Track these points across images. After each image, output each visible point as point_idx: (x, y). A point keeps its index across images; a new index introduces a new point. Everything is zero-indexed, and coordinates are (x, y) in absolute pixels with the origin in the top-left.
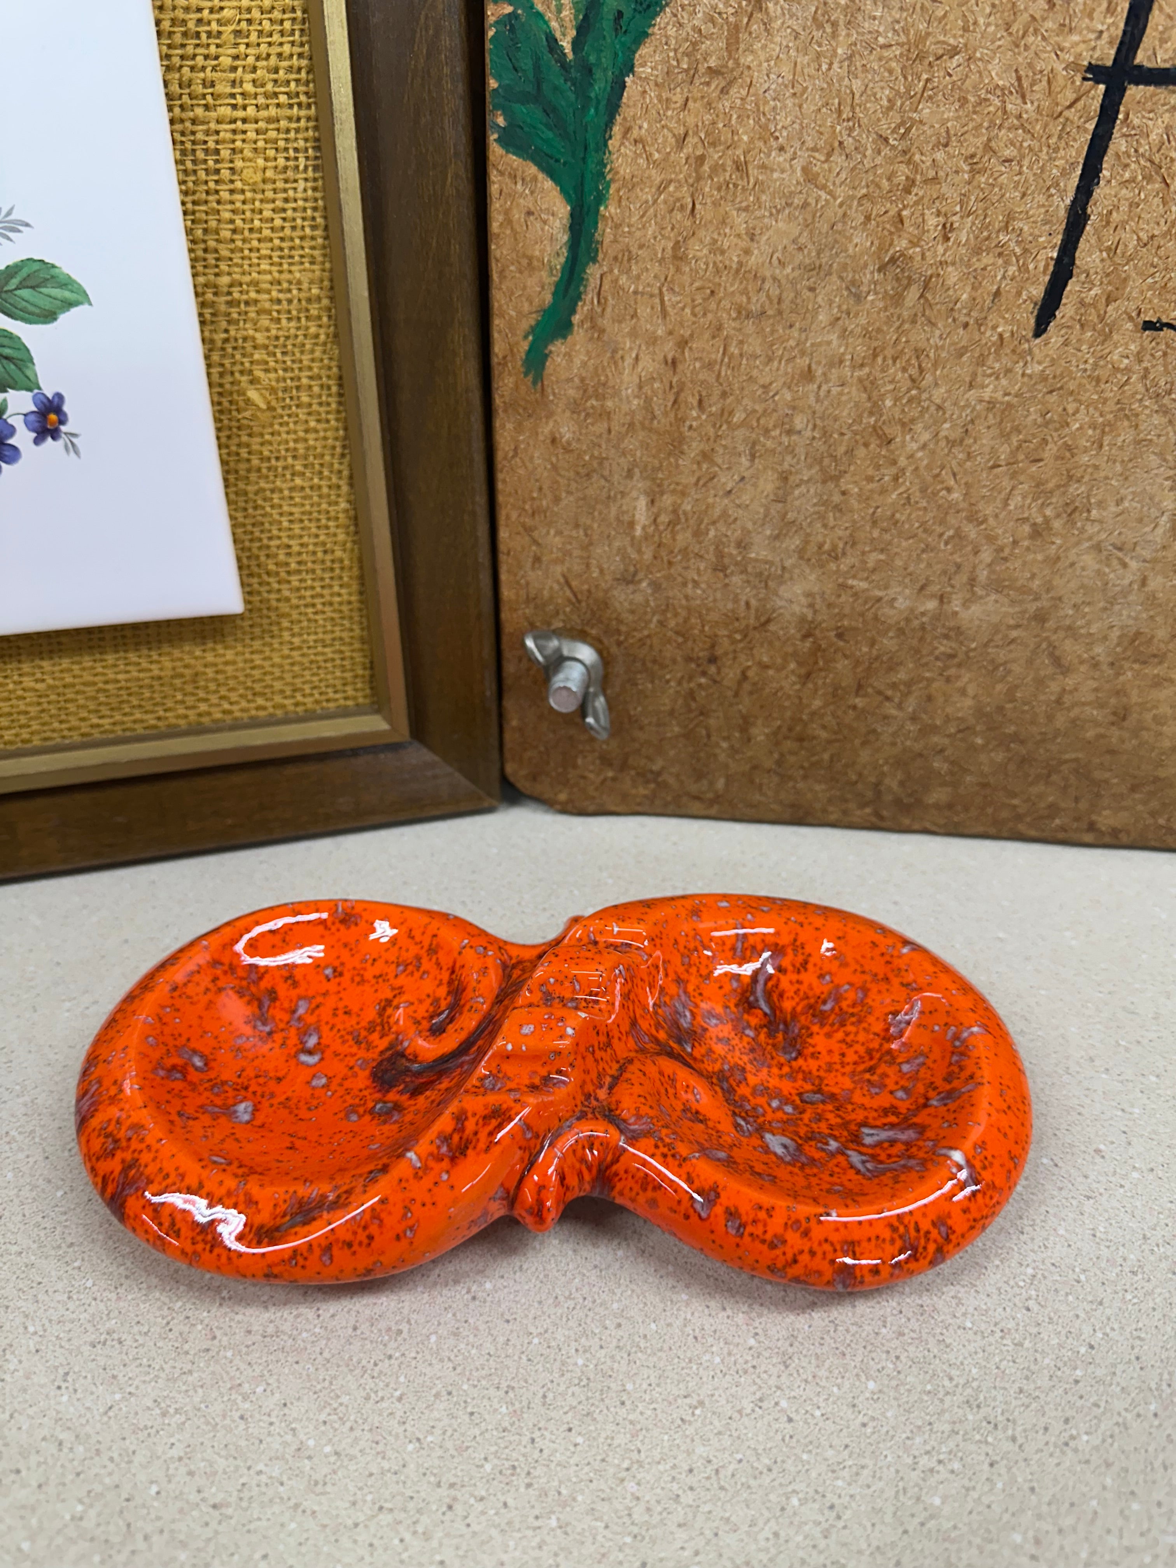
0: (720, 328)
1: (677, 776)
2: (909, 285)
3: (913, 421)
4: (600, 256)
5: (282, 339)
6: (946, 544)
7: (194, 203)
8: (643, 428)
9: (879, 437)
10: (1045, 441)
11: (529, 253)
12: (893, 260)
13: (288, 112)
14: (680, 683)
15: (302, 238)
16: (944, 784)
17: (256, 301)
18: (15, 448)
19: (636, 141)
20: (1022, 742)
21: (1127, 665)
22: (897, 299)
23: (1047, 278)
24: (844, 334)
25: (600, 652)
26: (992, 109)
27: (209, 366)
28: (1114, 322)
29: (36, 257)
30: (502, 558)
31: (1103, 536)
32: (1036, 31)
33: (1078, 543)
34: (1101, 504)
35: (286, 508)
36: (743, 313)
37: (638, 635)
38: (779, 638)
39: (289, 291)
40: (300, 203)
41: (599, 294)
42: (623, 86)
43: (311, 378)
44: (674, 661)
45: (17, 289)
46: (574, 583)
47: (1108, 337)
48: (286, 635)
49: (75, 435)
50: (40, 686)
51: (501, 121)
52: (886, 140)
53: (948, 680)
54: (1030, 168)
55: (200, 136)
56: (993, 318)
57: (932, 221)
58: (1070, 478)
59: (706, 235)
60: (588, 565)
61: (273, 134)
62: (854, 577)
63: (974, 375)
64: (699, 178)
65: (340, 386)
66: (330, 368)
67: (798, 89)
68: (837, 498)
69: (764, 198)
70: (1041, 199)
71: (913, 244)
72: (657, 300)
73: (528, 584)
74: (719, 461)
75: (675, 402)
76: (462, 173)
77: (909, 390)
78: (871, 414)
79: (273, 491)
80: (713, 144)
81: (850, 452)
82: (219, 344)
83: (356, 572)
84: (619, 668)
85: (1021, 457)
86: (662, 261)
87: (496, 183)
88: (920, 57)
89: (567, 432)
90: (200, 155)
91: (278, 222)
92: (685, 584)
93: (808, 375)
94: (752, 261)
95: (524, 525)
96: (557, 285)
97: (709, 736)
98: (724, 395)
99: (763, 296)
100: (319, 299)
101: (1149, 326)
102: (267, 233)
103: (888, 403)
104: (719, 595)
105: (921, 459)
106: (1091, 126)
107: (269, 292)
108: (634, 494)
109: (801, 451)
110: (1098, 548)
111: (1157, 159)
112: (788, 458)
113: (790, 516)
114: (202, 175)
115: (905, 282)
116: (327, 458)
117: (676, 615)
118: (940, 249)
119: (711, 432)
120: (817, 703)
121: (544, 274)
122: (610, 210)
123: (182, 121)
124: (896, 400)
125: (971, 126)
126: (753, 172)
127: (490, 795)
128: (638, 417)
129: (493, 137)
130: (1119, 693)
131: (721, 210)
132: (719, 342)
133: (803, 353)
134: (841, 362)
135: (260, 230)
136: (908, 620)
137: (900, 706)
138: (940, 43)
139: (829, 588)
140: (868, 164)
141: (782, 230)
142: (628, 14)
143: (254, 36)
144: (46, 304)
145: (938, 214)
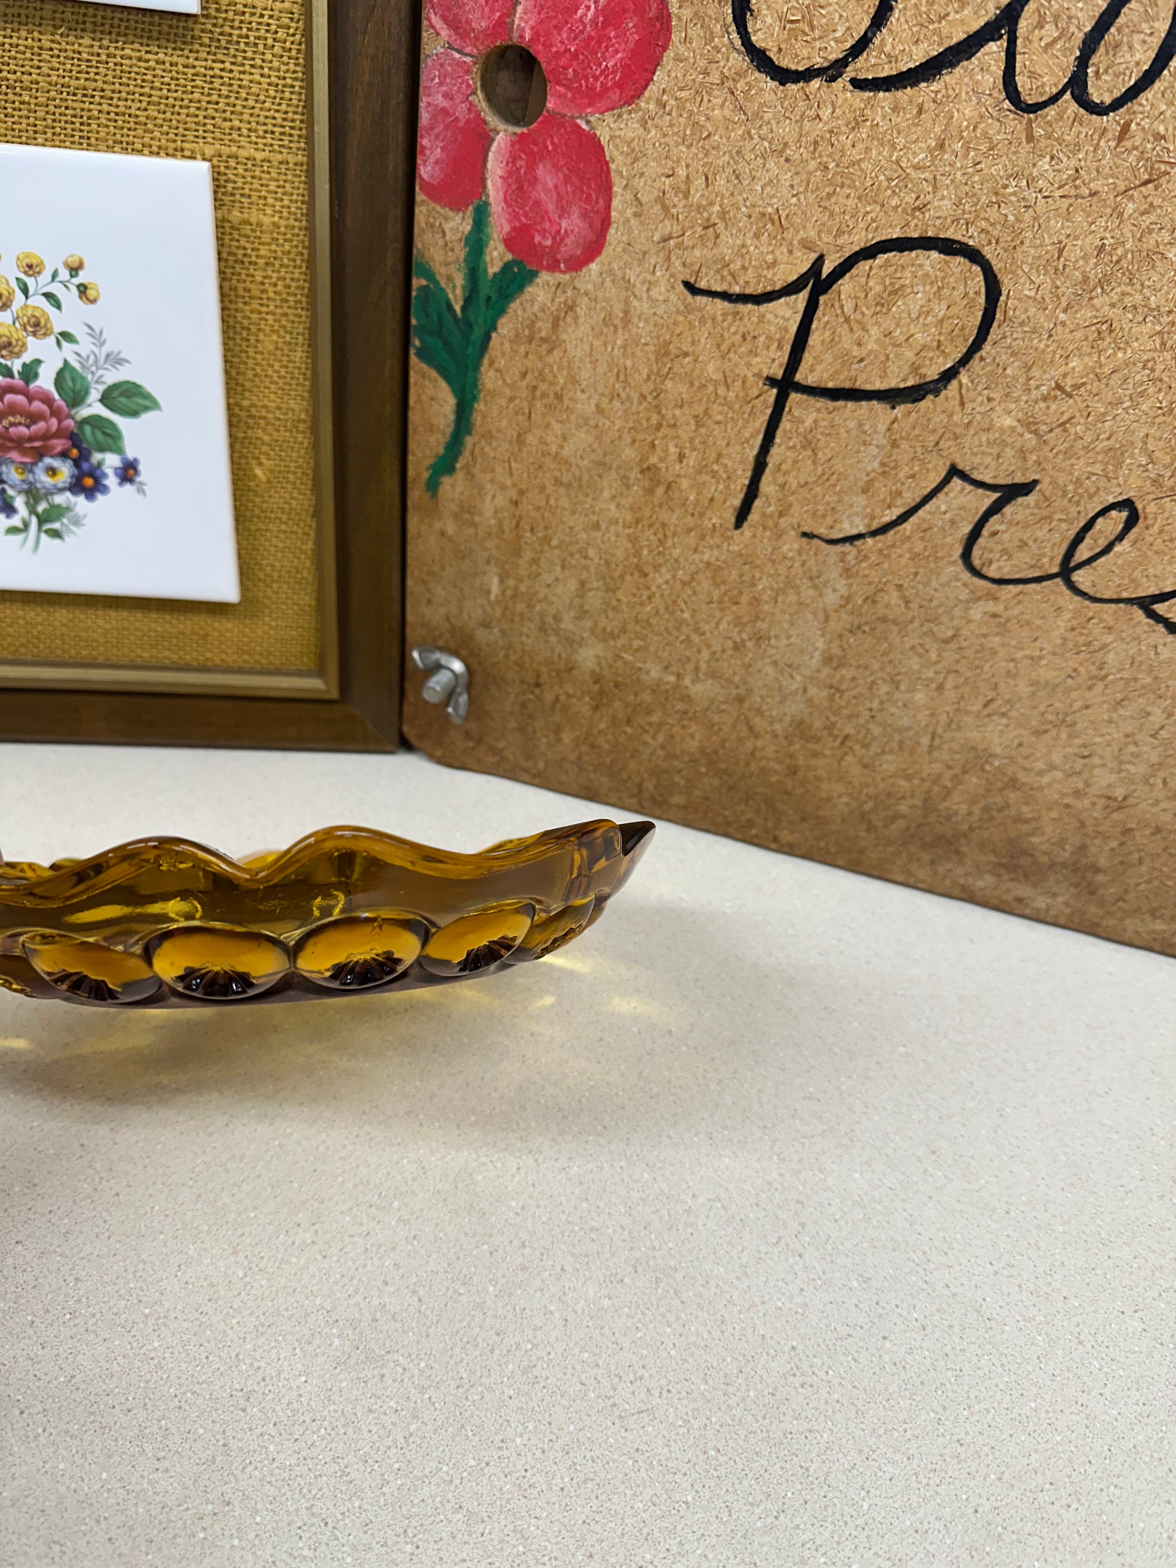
0: (544, 488)
1: (515, 754)
2: (658, 485)
3: (660, 565)
4: (474, 432)
5: (280, 442)
6: (681, 643)
7: (231, 356)
8: (497, 537)
9: (640, 571)
10: (741, 593)
11: (431, 421)
12: (649, 468)
13: (295, 312)
14: (517, 696)
15: (297, 385)
16: (681, 793)
17: (265, 418)
18: (106, 486)
19: (496, 370)
20: (730, 776)
21: (795, 740)
22: (651, 492)
23: (742, 496)
24: (618, 506)
25: (465, 667)
26: (708, 391)
27: (231, 451)
28: (784, 529)
29: (132, 380)
30: (408, 596)
31: (778, 657)
32: (735, 352)
33: (763, 658)
34: (777, 637)
35: (274, 542)
36: (558, 482)
37: (491, 660)
38: (579, 680)
39: (287, 414)
40: (298, 364)
41: (472, 454)
42: (490, 337)
43: (296, 467)
44: (514, 681)
45: (119, 396)
46: (452, 620)
47: (780, 537)
48: (267, 619)
49: (143, 484)
50: (108, 626)
51: (418, 344)
52: (645, 398)
53: (683, 727)
54: (732, 429)
55: (239, 319)
56: (709, 514)
57: (672, 450)
58: (758, 617)
59: (538, 432)
60: (461, 611)
61: (284, 323)
62: (625, 652)
63: (698, 545)
64: (533, 399)
65: (314, 474)
66: (308, 463)
67: (593, 359)
68: (614, 603)
69: (572, 417)
70: (739, 448)
71: (662, 460)
72: (506, 465)
73: (423, 615)
74: (543, 566)
75: (517, 526)
76: (395, 365)
77: (658, 547)
78: (634, 556)
79: (267, 531)
80: (543, 380)
81: (622, 577)
82: (239, 439)
83: (315, 586)
84: (477, 679)
85: (727, 599)
86: (511, 442)
87: (413, 377)
88: (666, 354)
89: (450, 530)
90: (238, 329)
91: (283, 373)
92: (521, 635)
93: (597, 526)
94: (565, 452)
95: (422, 580)
96: (447, 443)
97: (534, 732)
98: (546, 528)
99: (570, 475)
100: (304, 421)
101: (805, 535)
102: (275, 379)
103: (645, 552)
104: (542, 646)
105: (665, 589)
106: (769, 411)
107: (274, 413)
108: (491, 574)
109: (592, 570)
110: (775, 663)
111: (809, 437)
112: (585, 573)
113: (586, 607)
114: (238, 341)
115: (656, 482)
116: (303, 516)
117: (515, 653)
118: (678, 467)
119: (538, 548)
120: (602, 726)
121: (440, 436)
122: (480, 406)
123: (229, 309)
124: (650, 551)
125: (696, 399)
126: (566, 401)
127: (391, 743)
128: (494, 530)
129: (412, 352)
130: (792, 756)
131: (547, 420)
132: (543, 496)
133: (594, 513)
134: (617, 522)
135: (271, 377)
136: (658, 685)
137: (654, 737)
138: (678, 348)
139: (610, 656)
140: (634, 409)
141: (582, 438)
142: (494, 297)
143: (277, 266)
144: (134, 407)
145: (676, 446)
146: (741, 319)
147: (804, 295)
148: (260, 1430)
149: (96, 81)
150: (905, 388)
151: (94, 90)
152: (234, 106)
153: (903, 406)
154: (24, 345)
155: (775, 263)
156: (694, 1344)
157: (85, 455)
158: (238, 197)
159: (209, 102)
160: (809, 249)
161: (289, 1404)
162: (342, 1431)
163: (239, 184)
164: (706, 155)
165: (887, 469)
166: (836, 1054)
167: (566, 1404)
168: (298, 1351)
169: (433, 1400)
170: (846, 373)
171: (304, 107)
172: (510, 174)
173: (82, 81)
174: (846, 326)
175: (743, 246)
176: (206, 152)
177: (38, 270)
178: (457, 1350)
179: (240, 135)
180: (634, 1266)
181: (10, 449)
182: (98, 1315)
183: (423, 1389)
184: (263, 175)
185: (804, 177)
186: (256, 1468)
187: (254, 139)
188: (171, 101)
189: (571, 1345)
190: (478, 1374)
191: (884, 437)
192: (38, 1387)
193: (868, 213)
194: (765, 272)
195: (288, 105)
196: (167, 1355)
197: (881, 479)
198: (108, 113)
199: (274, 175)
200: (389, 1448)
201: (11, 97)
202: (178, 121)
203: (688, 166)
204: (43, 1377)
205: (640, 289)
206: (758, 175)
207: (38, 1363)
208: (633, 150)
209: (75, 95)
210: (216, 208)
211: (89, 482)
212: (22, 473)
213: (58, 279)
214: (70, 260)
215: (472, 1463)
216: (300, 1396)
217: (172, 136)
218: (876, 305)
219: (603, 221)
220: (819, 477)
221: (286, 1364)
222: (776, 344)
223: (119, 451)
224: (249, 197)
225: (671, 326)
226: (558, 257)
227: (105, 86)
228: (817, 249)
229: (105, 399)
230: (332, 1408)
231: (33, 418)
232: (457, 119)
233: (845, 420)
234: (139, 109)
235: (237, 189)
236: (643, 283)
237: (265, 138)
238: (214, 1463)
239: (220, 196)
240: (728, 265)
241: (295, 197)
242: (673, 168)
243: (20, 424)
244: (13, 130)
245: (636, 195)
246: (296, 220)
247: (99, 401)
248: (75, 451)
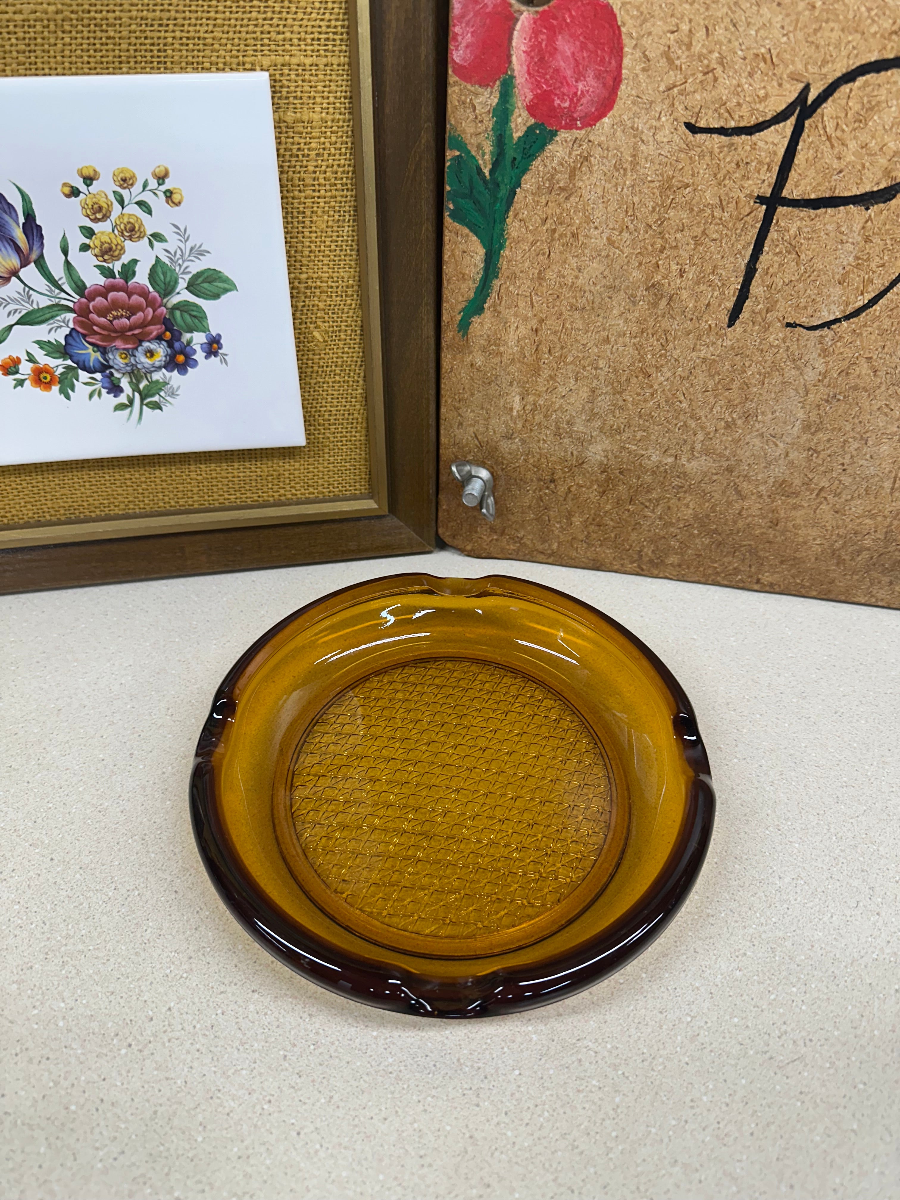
0: (561, 314)
1: (532, 540)
2: (662, 298)
3: (662, 366)
4: (500, 275)
5: (332, 307)
6: (679, 429)
7: (291, 238)
8: (519, 361)
9: (644, 373)
10: (733, 380)
11: (463, 271)
12: (653, 285)
13: (341, 193)
14: (534, 492)
15: (345, 255)
16: (676, 554)
17: (320, 287)
18: (195, 360)
19: (521, 220)
20: (720, 534)
21: (778, 497)
22: (655, 305)
23: (735, 298)
24: (626, 321)
25: (492, 474)
26: (706, 214)
27: (294, 319)
28: (771, 322)
29: (212, 268)
30: (442, 422)
31: (765, 429)
32: (730, 178)
33: (751, 432)
34: (763, 413)
35: (330, 392)
36: (573, 308)
37: (513, 466)
38: (588, 472)
39: (338, 282)
40: (345, 238)
41: (498, 294)
42: (515, 193)
43: (347, 326)
44: (532, 480)
45: (202, 283)
46: (479, 437)
47: (767, 329)
48: (326, 456)
49: (226, 355)
50: (199, 477)
51: (451, 206)
52: (651, 227)
53: (679, 499)
54: (726, 244)
55: (296, 205)
56: (706, 317)
57: (674, 267)
58: (747, 399)
59: (556, 268)
60: (487, 429)
61: (333, 204)
62: (629, 443)
63: (696, 344)
64: (553, 240)
65: (362, 331)
66: (356, 321)
67: (605, 199)
68: (621, 403)
69: (586, 251)
70: (732, 259)
71: (664, 278)
72: (529, 299)
73: (455, 436)
74: (559, 380)
75: (536, 350)
76: (430, 228)
77: (660, 350)
78: (640, 361)
79: (324, 383)
80: (561, 224)
81: (628, 380)
82: (300, 308)
83: (364, 425)
84: (502, 482)
85: (720, 387)
86: (532, 279)
87: (447, 236)
88: (670, 188)
89: (479, 362)
90: (295, 214)
91: (333, 247)
92: (539, 441)
93: (607, 340)
94: (579, 282)
95: (454, 407)
96: (477, 288)
97: (549, 521)
98: (562, 348)
99: (584, 299)
100: (353, 286)
101: (789, 325)
102: (327, 252)
103: (649, 356)
104: (557, 448)
105: (666, 386)
106: (759, 225)
107: (327, 282)
108: (513, 394)
109: (602, 378)
110: (762, 435)
111: (793, 243)
112: (595, 381)
113: (596, 410)
114: (296, 224)
115: (659, 297)
116: (353, 367)
117: (533, 457)
118: (678, 281)
119: (555, 365)
120: (608, 507)
121: (470, 283)
122: (506, 253)
123: (287, 198)
124: (653, 355)
125: (695, 222)
126: (581, 238)
127: (429, 544)
128: (517, 356)
129: (446, 214)
130: (773, 511)
131: (564, 257)
132: (560, 321)
133: (604, 329)
134: (625, 334)
135: (324, 251)
136: (657, 467)
137: (653, 511)
138: (680, 181)
139: (616, 448)
140: (641, 238)
141: (595, 268)
142: (519, 158)
143: (326, 156)
144: (215, 290)
145: (678, 264)
146: (735, 149)
147: (792, 121)
148: (495, 1120)
149: (169, 11)
150: (878, 191)
151: (168, 19)
152: (286, 19)
153: (876, 206)
154: (123, 248)
155: (767, 96)
156: (818, 998)
157: (176, 336)
158: (291, 99)
159: (265, 19)
160: (797, 80)
161: (512, 1095)
162: (561, 1111)
163: (292, 89)
164: (707, 9)
165: (860, 262)
166: (855, 748)
167: (733, 1062)
168: (506, 1049)
169: (627, 1074)
170: (827, 184)
171: (344, 14)
172: (532, 48)
173: (158, 13)
174: (828, 143)
175: (739, 86)
176: (264, 63)
177: (131, 182)
178: (633, 1031)
179: (291, 45)
180: (751, 941)
181: (114, 339)
182: (337, 1043)
183: (615, 1067)
184: (312, 78)
185: (793, 17)
186: (502, 1153)
187: (303, 47)
188: (233, 22)
189: (722, 1013)
190: (656, 1048)
191: (859, 234)
192: (305, 1110)
193: (849, 42)
194: (758, 106)
195: (331, 14)
196: (402, 1068)
197: (855, 270)
198: (181, 38)
199: (321, 77)
200: (604, 1120)
201: (99, 34)
202: (240, 39)
203: (690, 21)
204: (307, 1101)
205: (647, 135)
206: (753, 21)
207: (300, 1089)
208: (642, 13)
209: (152, 25)
210: (274, 112)
211: (181, 358)
212: (125, 358)
213: (148, 188)
214: (157, 170)
215: (674, 1122)
216: (519, 1086)
217: (234, 52)
218: (855, 122)
219: (615, 79)
220: (802, 276)
221: (500, 1062)
222: (766, 167)
223: (205, 329)
224: (301, 98)
225: (674, 162)
226: (575, 115)
227: (178, 15)
228: (804, 80)
229: (191, 287)
230: (548, 1093)
231: (133, 310)
232: (486, 5)
233: (825, 225)
234: (206, 32)
235: (291, 92)
236: (650, 128)
237: (312, 45)
238: (466, 1152)
239: (276, 100)
240: (725, 103)
241: (339, 94)
242: (677, 25)
243: (122, 316)
244: (102, 63)
245: (644, 53)
246: (340, 114)
247: (186, 288)
248: (168, 334)
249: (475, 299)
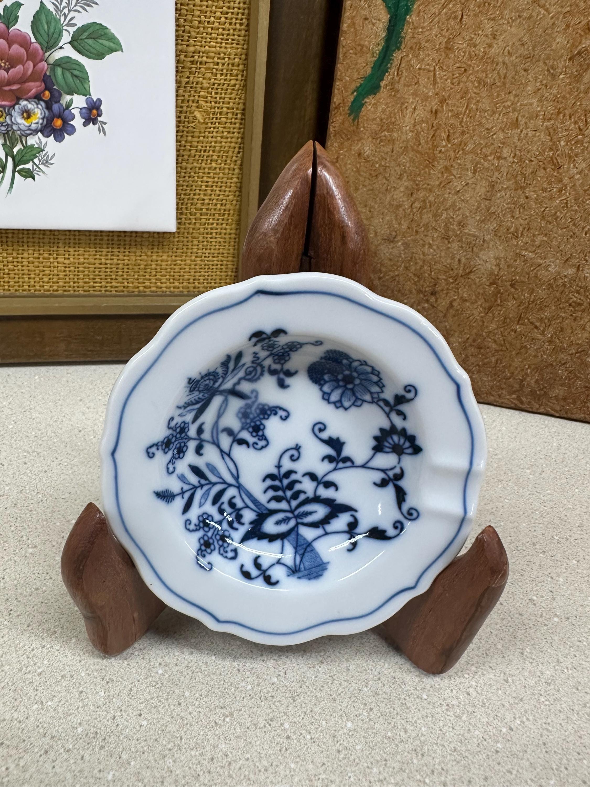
0: (466, 92)
2: (587, 69)
3: (576, 155)
4: (403, 46)
7: (182, 4)
8: (413, 150)
9: (554, 164)
11: (362, 43)
17: (206, 63)
18: (73, 127)
27: (177, 96)
29: (99, 22)
36: (481, 84)
38: (475, 284)
41: (399, 68)
43: (228, 108)
45: (86, 38)
49: (105, 123)
59: (467, 35)
62: (526, 250)
65: (243, 114)
66: (239, 104)
68: (522, 200)
72: (432, 74)
74: (455, 173)
75: (434, 135)
78: (551, 149)
79: (200, 169)
82: (184, 84)
86: (438, 50)
93: (516, 124)
94: (492, 52)
96: (375, 62)
98: (463, 133)
99: (495, 74)
104: (443, 254)
105: (578, 180)
109: (504, 170)
112: (496, 174)
113: (492, 209)
119: (453, 155)
120: (493, 326)
121: (369, 56)
122: (412, 18)
128: (411, 143)
131: (479, 19)
132: (464, 101)
133: (514, 110)
134: (537, 116)
136: (555, 279)
137: (543, 333)
139: (510, 255)
144: (100, 49)
157: (55, 97)
211: (58, 123)
223: (86, 92)
229: (75, 42)
231: (12, 62)
243: (1, 67)
247: (70, 43)
248: (47, 93)
249: (372, 75)
